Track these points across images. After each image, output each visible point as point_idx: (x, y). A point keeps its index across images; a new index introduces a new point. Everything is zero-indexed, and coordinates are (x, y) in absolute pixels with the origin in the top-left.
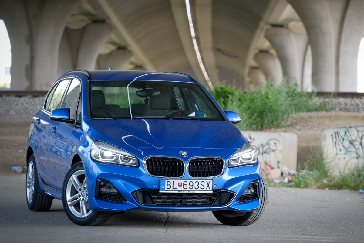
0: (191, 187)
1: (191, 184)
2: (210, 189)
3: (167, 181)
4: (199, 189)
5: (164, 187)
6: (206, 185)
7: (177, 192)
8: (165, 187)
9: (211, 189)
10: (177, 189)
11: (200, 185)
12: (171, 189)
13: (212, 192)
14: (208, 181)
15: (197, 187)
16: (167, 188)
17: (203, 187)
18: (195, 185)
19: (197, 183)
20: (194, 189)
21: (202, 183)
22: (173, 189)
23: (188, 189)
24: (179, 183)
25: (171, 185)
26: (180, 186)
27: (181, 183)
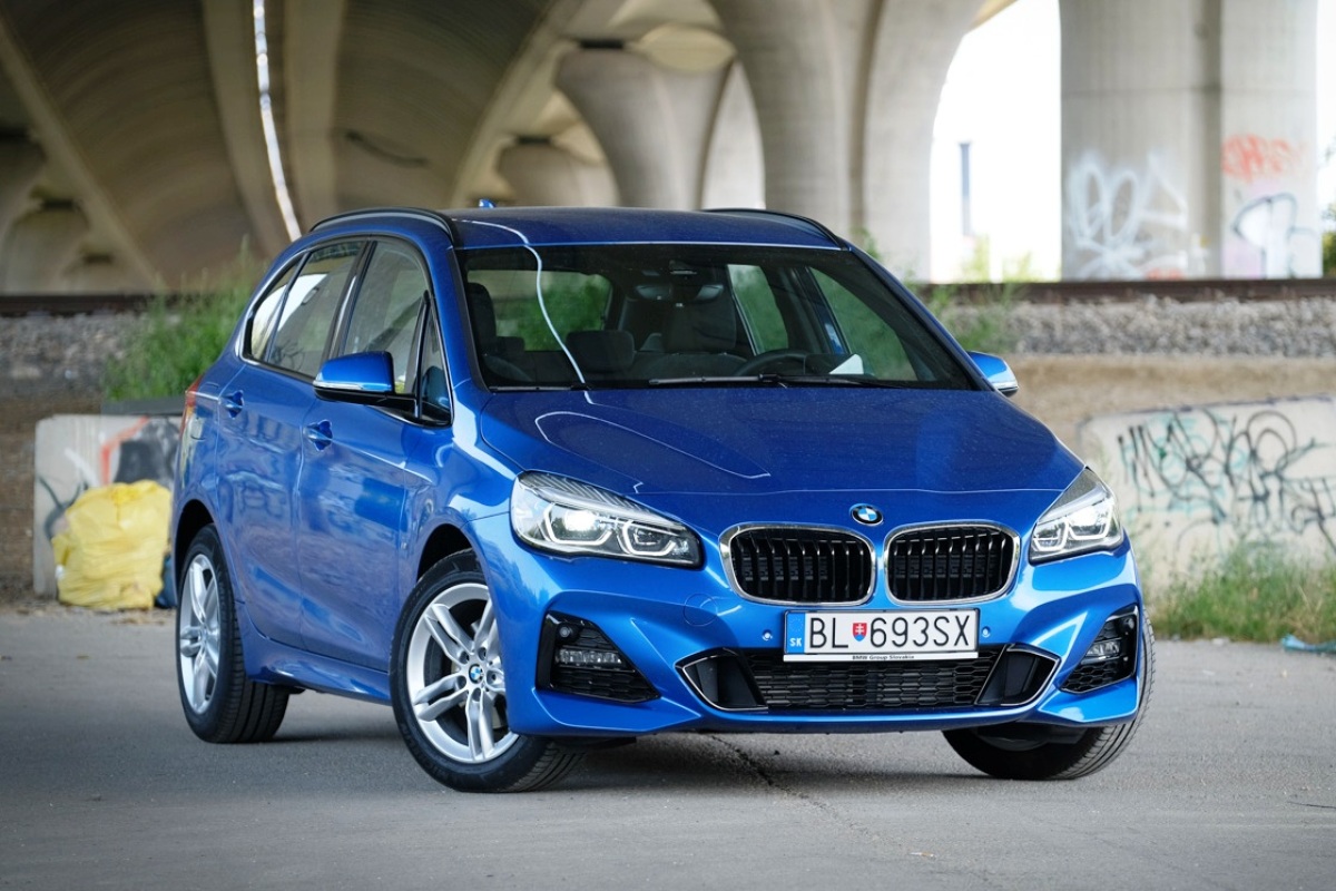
0: (900, 640)
1: (900, 627)
2: (967, 643)
3: (813, 620)
4: (930, 646)
5: (799, 640)
6: (953, 631)
7: (849, 658)
8: (803, 642)
9: (972, 645)
10: (846, 646)
11: (931, 631)
12: (828, 647)
13: (975, 655)
14: (962, 616)
15: (921, 639)
16: (812, 646)
17: (941, 639)
18: (915, 632)
19: (922, 624)
20: (910, 646)
21: (941, 624)
22: (834, 646)
23: (889, 647)
24: (855, 625)
25: (828, 632)
26: (859, 636)
27: (864, 625)
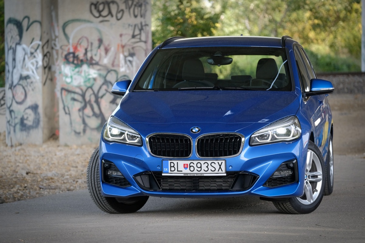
0: (199, 169)
1: (199, 165)
2: (222, 171)
3: (171, 163)
4: (209, 171)
5: (167, 169)
6: (217, 167)
7: (183, 175)
9: (224, 171)
10: (182, 171)
11: (210, 167)
12: (176, 171)
13: (225, 175)
14: (220, 162)
15: (206, 169)
16: (171, 171)
17: (213, 169)
18: (204, 167)
19: (206, 165)
20: (202, 171)
21: (213, 164)
22: (178, 171)
23: (195, 172)
24: (184, 165)
25: (176, 166)
26: (185, 168)
27: (187, 165)
